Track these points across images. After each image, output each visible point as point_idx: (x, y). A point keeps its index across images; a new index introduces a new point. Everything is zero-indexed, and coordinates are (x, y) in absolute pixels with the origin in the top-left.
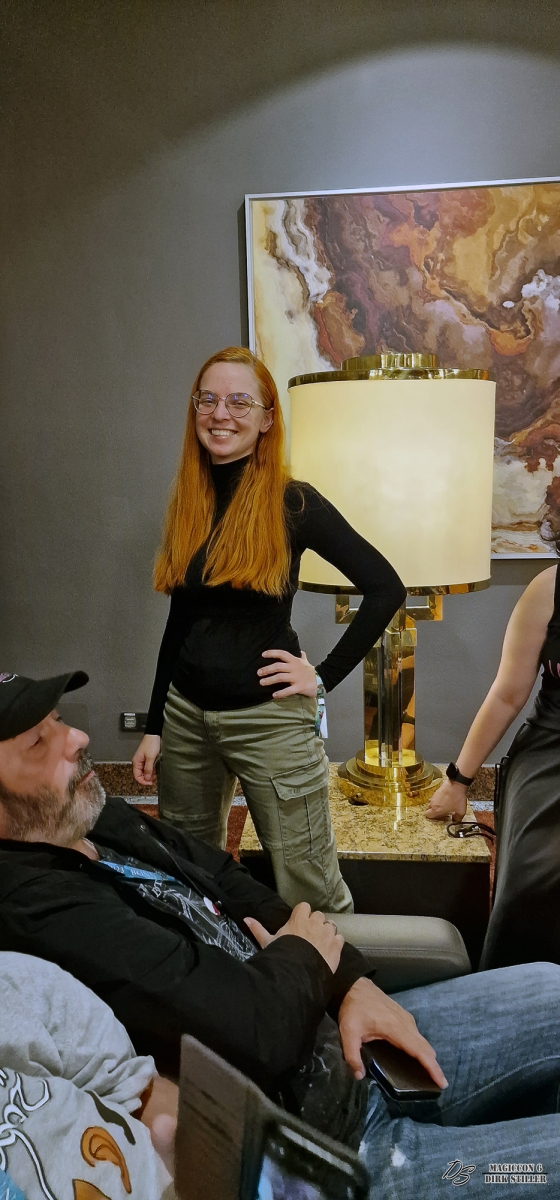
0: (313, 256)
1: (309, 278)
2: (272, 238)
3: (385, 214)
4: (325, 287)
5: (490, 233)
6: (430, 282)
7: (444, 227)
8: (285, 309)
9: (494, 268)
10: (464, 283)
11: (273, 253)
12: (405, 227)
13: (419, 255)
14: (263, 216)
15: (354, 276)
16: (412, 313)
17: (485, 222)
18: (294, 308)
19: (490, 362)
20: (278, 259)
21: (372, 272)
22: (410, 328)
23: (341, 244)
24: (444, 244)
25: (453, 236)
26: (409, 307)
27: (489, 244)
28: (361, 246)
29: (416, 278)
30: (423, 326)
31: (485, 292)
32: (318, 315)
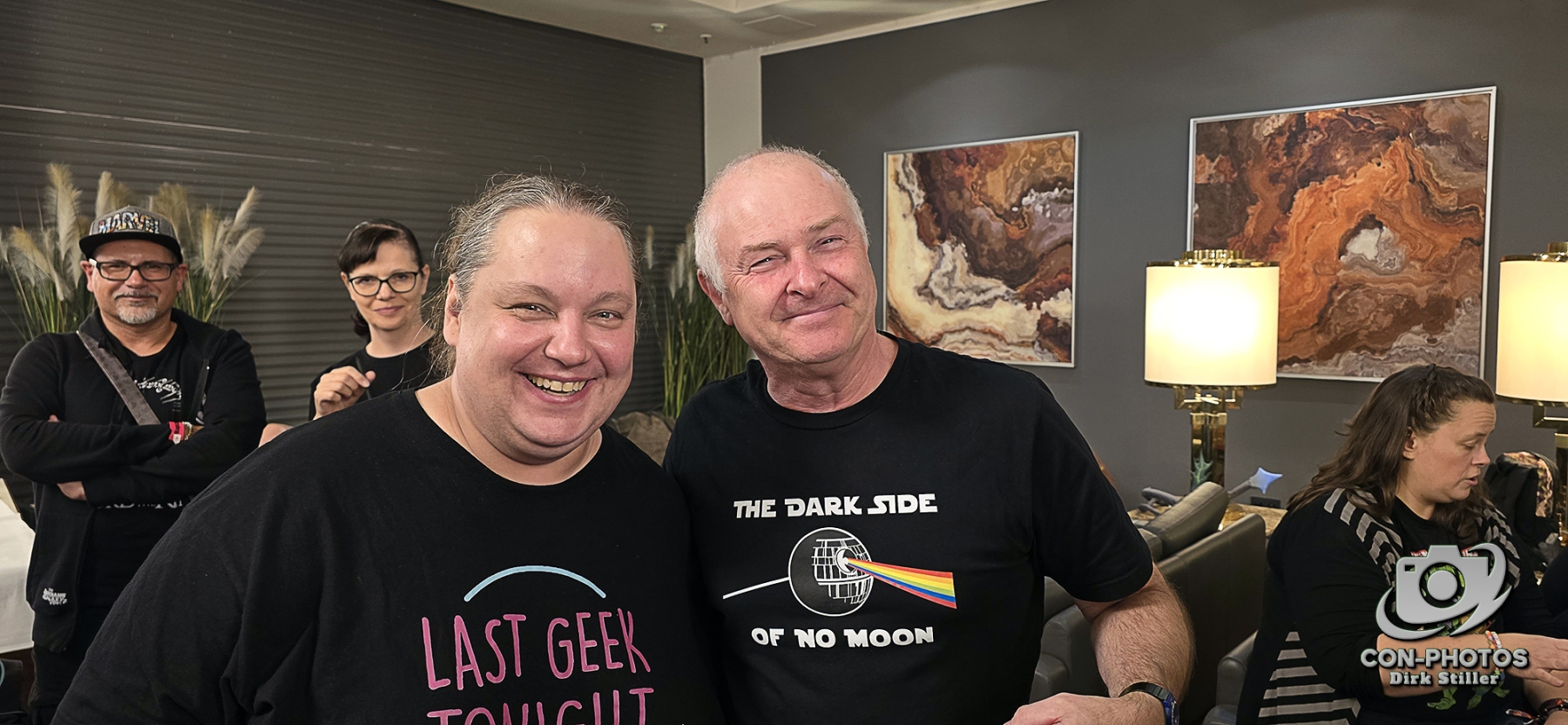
0: (916, 184)
1: (914, 196)
2: (897, 174)
3: (952, 160)
4: (922, 201)
5: (1005, 169)
6: (974, 197)
7: (981, 166)
8: (902, 213)
9: (1007, 189)
10: (992, 197)
11: (897, 183)
12: (962, 167)
13: (969, 182)
14: (893, 163)
15: (935, 194)
16: (964, 215)
17: (1002, 163)
18: (907, 212)
19: (1005, 243)
20: (899, 185)
21: (945, 192)
22: (964, 223)
23: (930, 177)
24: (981, 176)
25: (986, 170)
26: (963, 211)
27: (1005, 174)
28: (939, 177)
29: (967, 194)
30: (970, 222)
31: (1003, 202)
32: (918, 217)
